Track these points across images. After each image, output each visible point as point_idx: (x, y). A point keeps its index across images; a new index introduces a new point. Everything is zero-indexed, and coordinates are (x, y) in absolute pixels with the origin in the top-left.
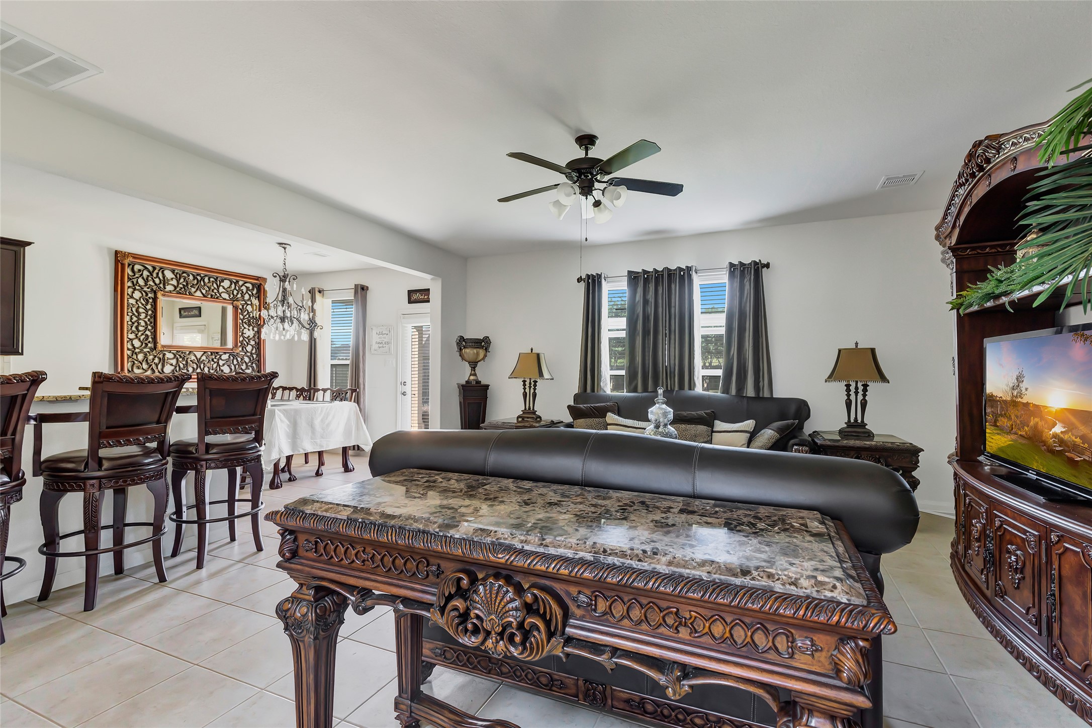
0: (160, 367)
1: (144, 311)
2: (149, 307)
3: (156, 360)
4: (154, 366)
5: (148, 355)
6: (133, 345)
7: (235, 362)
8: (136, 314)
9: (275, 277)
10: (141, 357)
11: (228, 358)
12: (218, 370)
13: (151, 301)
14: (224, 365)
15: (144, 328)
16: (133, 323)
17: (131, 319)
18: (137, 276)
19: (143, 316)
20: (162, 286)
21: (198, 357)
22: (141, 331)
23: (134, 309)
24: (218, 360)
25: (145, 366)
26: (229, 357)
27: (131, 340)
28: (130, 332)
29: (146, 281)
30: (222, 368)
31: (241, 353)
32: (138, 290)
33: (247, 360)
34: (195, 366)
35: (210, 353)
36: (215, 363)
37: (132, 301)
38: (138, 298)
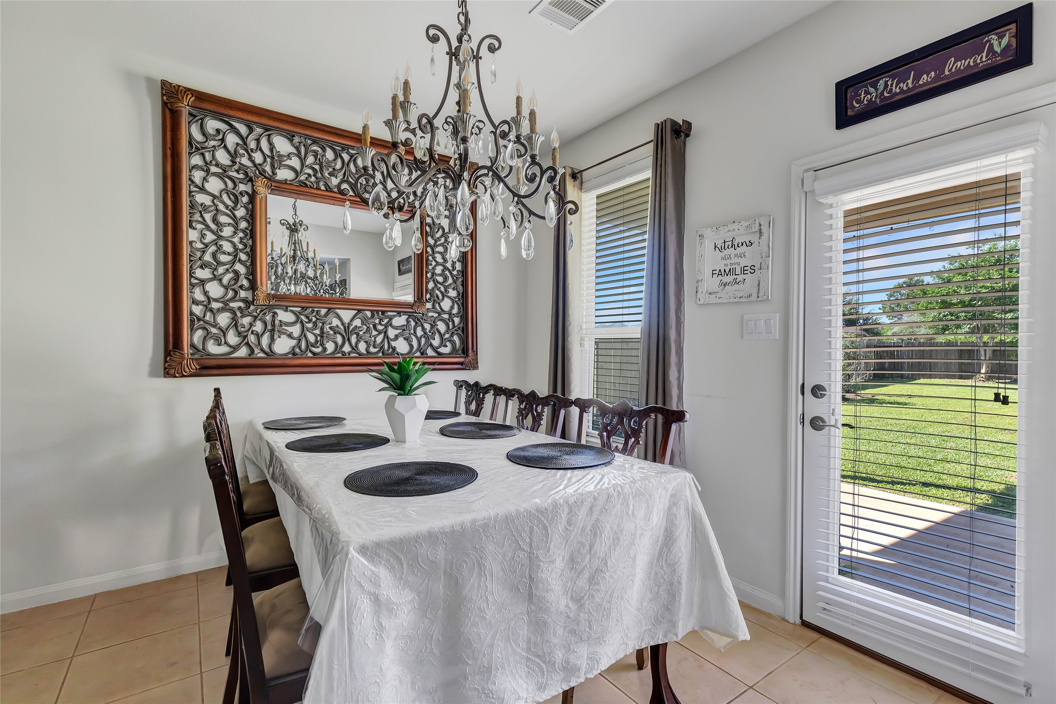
0: (265, 341)
1: (231, 221)
2: (241, 212)
3: (258, 327)
4: (252, 338)
5: (239, 314)
6: (206, 293)
7: (419, 332)
8: (213, 227)
9: (434, 39)
10: (224, 319)
11: (405, 323)
12: (386, 347)
13: (245, 199)
14: (396, 337)
15: (230, 258)
16: (206, 245)
17: (203, 236)
18: (212, 143)
19: (227, 231)
20: (268, 168)
21: (346, 320)
22: (224, 264)
23: (208, 217)
24: (386, 327)
25: (232, 338)
26: (408, 322)
27: (203, 282)
28: (199, 263)
29: (233, 156)
30: (393, 344)
31: (430, 314)
32: (214, 174)
33: (441, 326)
34: (339, 339)
35: (369, 314)
36: (380, 333)
37: (201, 198)
38: (217, 193)
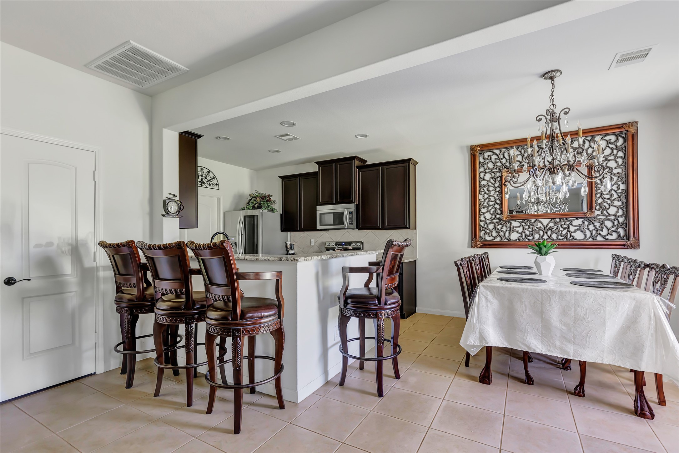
0: (507, 234)
1: (494, 189)
2: (497, 184)
3: (504, 229)
4: (502, 234)
5: (496, 224)
6: (485, 217)
7: (591, 227)
8: (487, 192)
10: (491, 227)
11: (581, 223)
12: (569, 236)
13: (499, 179)
14: (575, 231)
15: (493, 203)
16: (485, 200)
17: (484, 196)
18: (487, 161)
19: (492, 193)
20: (508, 164)
21: (545, 224)
22: (491, 206)
23: (485, 189)
24: (569, 225)
25: (494, 234)
26: (583, 222)
27: (484, 213)
28: (482, 207)
29: (494, 164)
30: (573, 234)
31: (599, 217)
32: (488, 172)
33: (609, 224)
34: (541, 233)
35: (558, 220)
36: (565, 229)
37: (484, 183)
38: (488, 180)
